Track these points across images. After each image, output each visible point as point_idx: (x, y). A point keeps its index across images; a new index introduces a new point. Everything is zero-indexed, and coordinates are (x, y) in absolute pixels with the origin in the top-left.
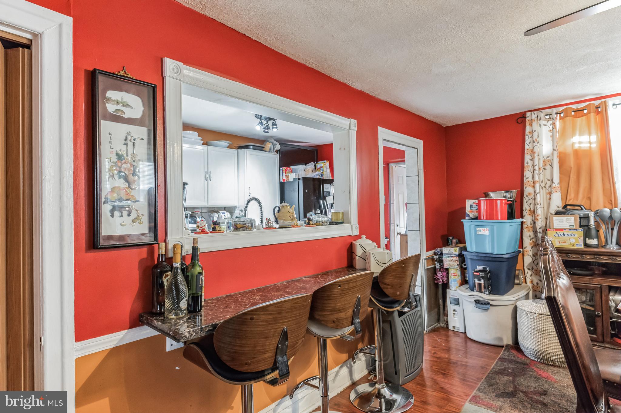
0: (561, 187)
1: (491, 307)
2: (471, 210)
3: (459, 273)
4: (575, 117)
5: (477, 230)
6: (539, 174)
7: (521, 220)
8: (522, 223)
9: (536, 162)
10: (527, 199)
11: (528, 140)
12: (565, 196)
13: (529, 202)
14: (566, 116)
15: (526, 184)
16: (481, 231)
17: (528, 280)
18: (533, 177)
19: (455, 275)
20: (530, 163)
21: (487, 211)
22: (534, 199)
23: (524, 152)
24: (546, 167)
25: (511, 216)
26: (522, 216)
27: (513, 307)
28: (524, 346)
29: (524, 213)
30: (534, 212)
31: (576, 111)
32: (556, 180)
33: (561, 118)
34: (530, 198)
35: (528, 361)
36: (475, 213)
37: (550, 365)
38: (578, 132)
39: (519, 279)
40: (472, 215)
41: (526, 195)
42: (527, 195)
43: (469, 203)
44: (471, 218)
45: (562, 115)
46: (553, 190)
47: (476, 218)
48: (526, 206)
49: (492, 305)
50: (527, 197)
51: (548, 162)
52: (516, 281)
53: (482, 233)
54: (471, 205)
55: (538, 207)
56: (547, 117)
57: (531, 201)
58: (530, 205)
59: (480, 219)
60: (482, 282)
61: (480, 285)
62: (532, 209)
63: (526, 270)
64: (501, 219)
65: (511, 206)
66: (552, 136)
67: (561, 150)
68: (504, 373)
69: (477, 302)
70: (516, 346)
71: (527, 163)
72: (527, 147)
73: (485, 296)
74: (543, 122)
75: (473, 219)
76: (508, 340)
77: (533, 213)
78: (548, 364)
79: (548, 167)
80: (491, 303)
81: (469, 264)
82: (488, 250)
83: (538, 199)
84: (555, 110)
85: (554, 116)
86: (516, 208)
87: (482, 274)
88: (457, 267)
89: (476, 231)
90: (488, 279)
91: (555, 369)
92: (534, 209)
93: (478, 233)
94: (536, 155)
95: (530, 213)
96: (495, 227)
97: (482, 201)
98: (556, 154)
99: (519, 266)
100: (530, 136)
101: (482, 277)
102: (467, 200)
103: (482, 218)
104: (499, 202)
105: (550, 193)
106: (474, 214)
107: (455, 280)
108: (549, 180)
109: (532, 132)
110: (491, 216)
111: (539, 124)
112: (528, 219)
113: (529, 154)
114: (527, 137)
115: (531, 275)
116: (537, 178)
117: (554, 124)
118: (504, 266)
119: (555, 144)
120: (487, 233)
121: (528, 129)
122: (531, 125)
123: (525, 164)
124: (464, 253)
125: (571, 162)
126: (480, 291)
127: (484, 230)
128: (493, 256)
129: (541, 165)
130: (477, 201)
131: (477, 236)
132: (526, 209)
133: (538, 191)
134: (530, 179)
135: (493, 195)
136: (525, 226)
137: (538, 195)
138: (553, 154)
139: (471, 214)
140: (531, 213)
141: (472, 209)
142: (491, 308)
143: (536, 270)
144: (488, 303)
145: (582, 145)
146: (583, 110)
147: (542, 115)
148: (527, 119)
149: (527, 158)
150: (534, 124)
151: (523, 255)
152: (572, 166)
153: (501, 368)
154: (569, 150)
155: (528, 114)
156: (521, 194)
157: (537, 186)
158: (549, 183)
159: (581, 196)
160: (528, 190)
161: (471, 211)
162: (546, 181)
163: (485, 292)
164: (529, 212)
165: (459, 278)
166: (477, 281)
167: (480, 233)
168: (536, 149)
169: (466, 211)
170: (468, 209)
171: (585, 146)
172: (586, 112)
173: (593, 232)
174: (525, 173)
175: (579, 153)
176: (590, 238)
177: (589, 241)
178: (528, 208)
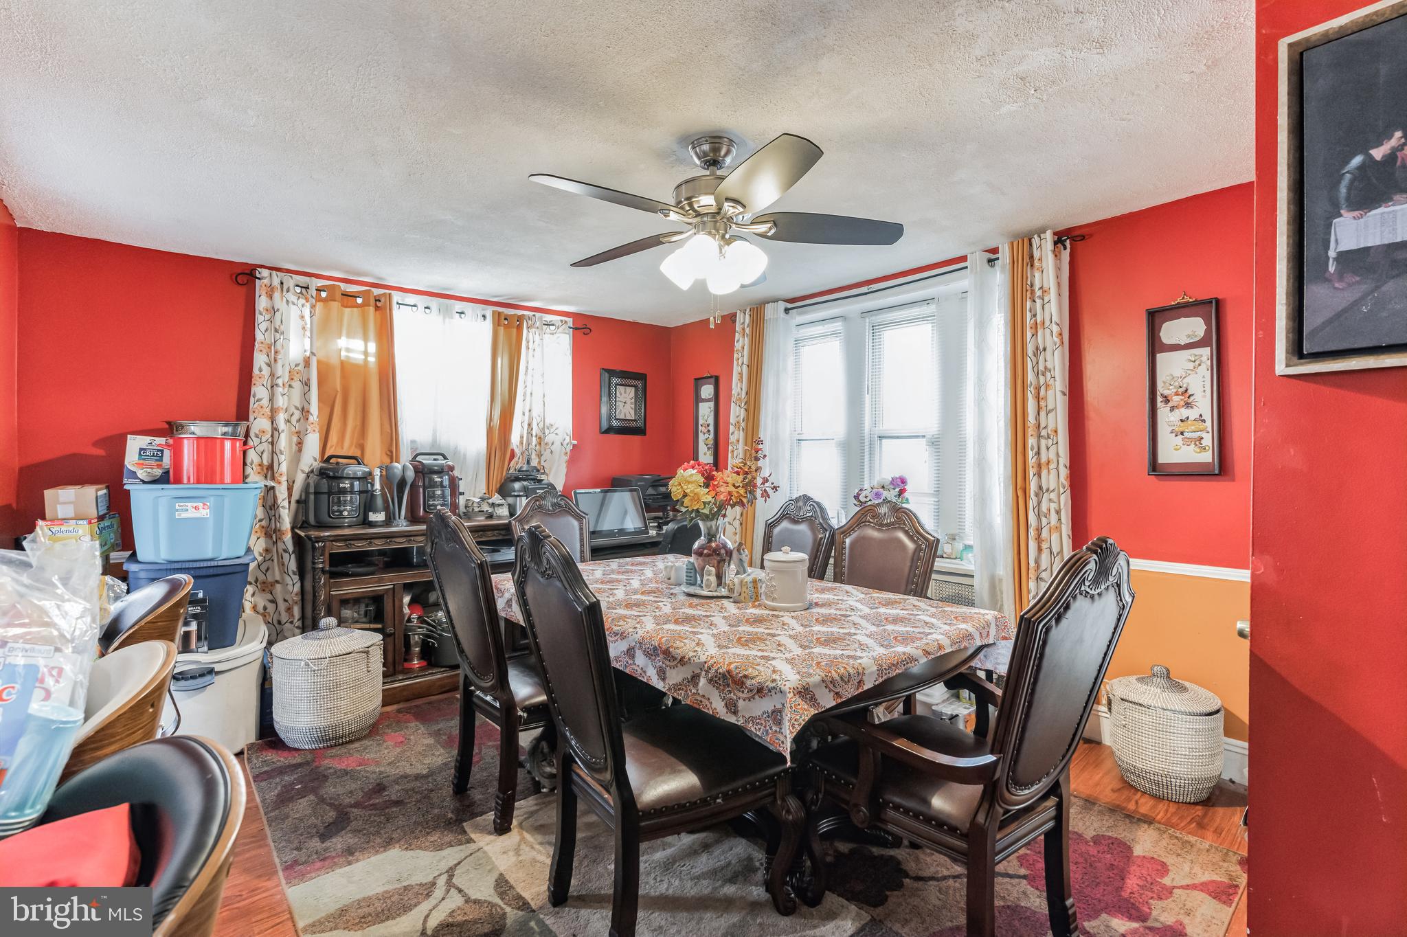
1: (216, 677)
2: (141, 462)
4: (343, 304)
5: (177, 507)
6: (281, 396)
9: (275, 371)
10: (256, 441)
11: (262, 323)
12: (324, 439)
13: (260, 449)
14: (329, 300)
15: (257, 411)
16: (187, 510)
18: (271, 400)
20: (266, 371)
21: (195, 463)
22: (272, 443)
23: (254, 345)
24: (293, 384)
28: (292, 730)
29: (249, 470)
30: (271, 467)
31: (345, 295)
32: (313, 410)
33: (320, 300)
34: (264, 439)
35: (309, 757)
36: (152, 469)
37: (346, 743)
38: (344, 332)
40: (145, 474)
41: (256, 434)
42: (257, 432)
43: (135, 444)
44: (142, 481)
45: (324, 295)
46: (308, 427)
47: (164, 479)
48: (252, 456)
49: (219, 673)
50: (257, 436)
51: (299, 374)
53: (192, 514)
54: (141, 449)
55: (282, 457)
56: (298, 290)
57: (265, 446)
58: (262, 453)
59: (178, 481)
60: (193, 626)
61: (187, 634)
62: (265, 463)
64: (233, 482)
66: (308, 328)
67: (323, 356)
68: (293, 797)
69: (180, 677)
71: (261, 370)
72: (259, 336)
73: (200, 658)
74: (291, 298)
75: (144, 482)
77: (268, 470)
78: (343, 744)
79: (299, 385)
80: (218, 668)
83: (280, 442)
84: (313, 282)
85: (313, 291)
87: (193, 610)
89: (172, 511)
90: (207, 618)
91: (357, 745)
92: (270, 462)
93: (180, 515)
95: (259, 471)
96: (227, 500)
97: (186, 441)
98: (313, 364)
100: (268, 317)
101: (195, 616)
102: (129, 436)
103: (185, 480)
105: (299, 434)
106: (149, 470)
108: (297, 409)
109: (272, 311)
111: (285, 299)
113: (265, 351)
114: (259, 318)
115: (253, 595)
116: (280, 401)
117: (310, 308)
120: (204, 513)
121: (262, 303)
122: (267, 297)
123: (256, 372)
124: (131, 567)
125: (338, 382)
126: (187, 649)
127: (197, 508)
128: (220, 563)
129: (287, 378)
131: (174, 523)
132: (252, 461)
133: (278, 426)
134: (265, 402)
135: (198, 429)
137: (281, 434)
138: (308, 361)
139: (141, 471)
140: (262, 469)
141: (144, 459)
142: (217, 679)
143: (264, 583)
144: (211, 671)
145: (351, 355)
146: (356, 297)
147: (290, 281)
148: (261, 281)
149: (260, 359)
150: (277, 295)
152: (339, 390)
153: (276, 791)
154: (334, 361)
155: (260, 273)
157: (278, 417)
158: (297, 414)
159: (348, 442)
160: (260, 423)
161: (142, 464)
162: (293, 409)
163: (199, 650)
164: (259, 467)
167: (184, 515)
168: (279, 346)
169: (126, 463)
170: (131, 458)
171: (358, 357)
172: (359, 301)
173: (379, 502)
174: (253, 389)
175: (347, 368)
176: (375, 511)
177: (373, 517)
178: (256, 460)
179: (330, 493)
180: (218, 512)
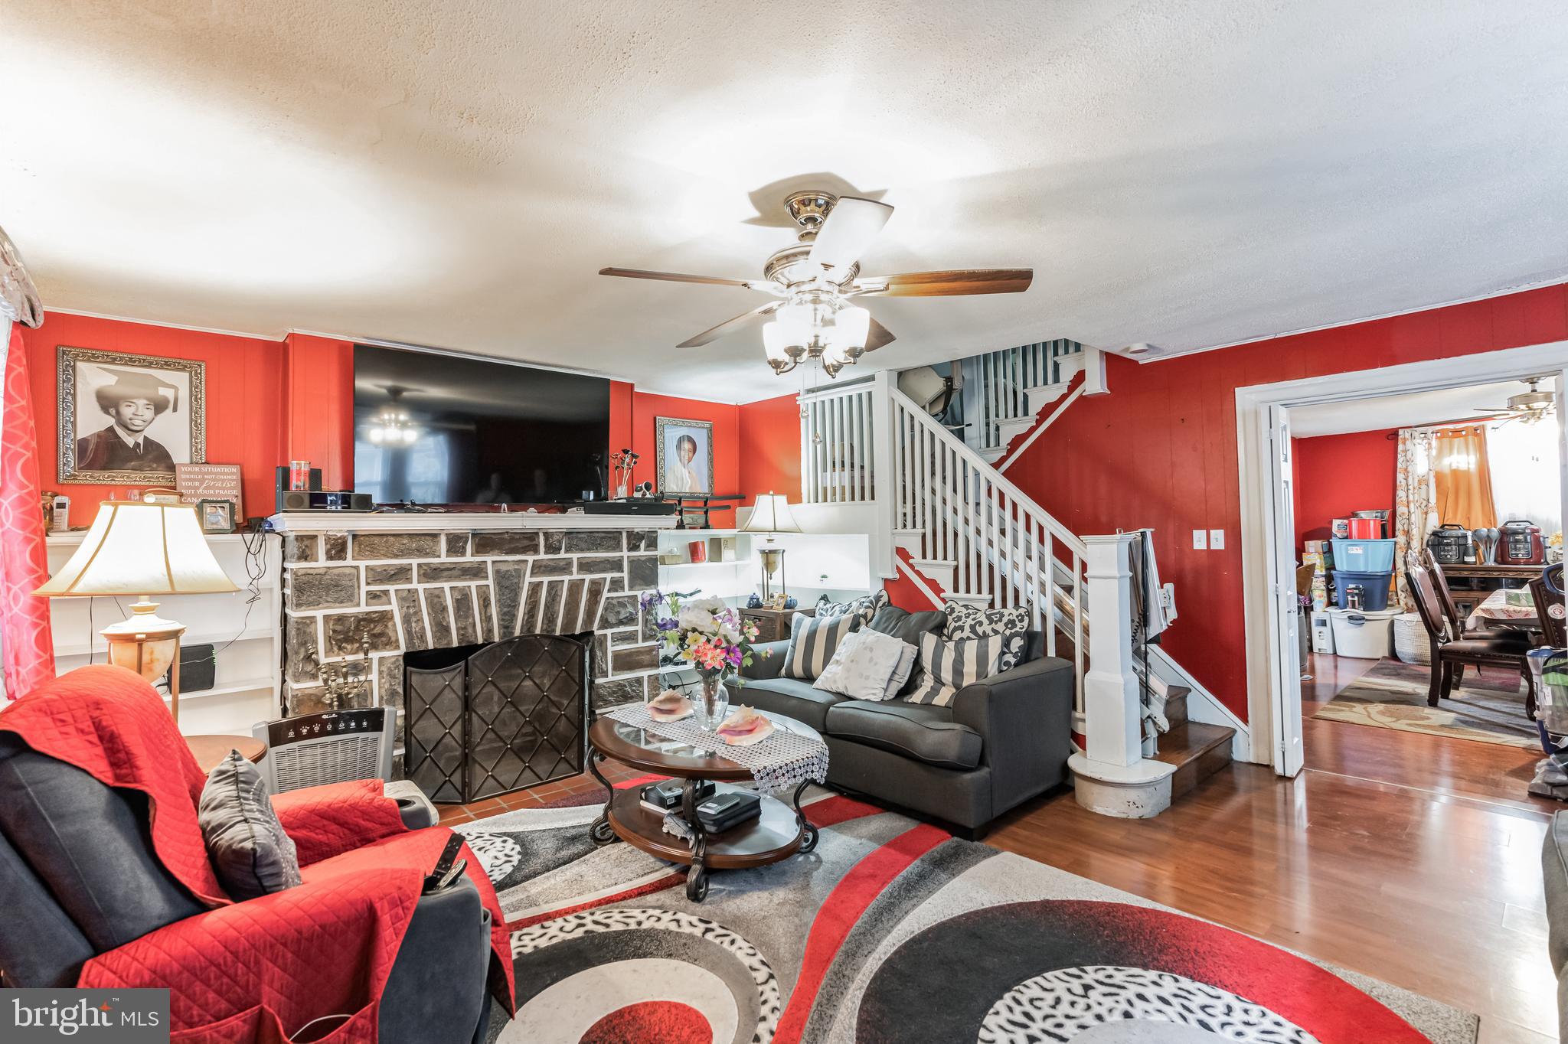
0: (1438, 507)
3: (1325, 594)
4: (1453, 437)
6: (1413, 494)
7: (1394, 539)
8: (1396, 543)
9: (1410, 482)
10: (1400, 519)
11: (1400, 458)
12: (1443, 515)
13: (1403, 522)
14: (1442, 437)
15: (1399, 503)
16: (1352, 550)
17: (1402, 603)
18: (1407, 496)
19: (1321, 596)
20: (1404, 482)
21: (1359, 530)
22: (1408, 519)
23: (1397, 470)
24: (1421, 487)
25: (1384, 536)
26: (1394, 536)
27: (1388, 622)
28: (1403, 653)
29: (1397, 533)
31: (1453, 431)
32: (1433, 500)
33: (1437, 438)
34: (1404, 518)
36: (1343, 533)
38: (1455, 451)
39: (1392, 600)
42: (1400, 515)
43: (1336, 523)
44: (1338, 538)
45: (1439, 434)
46: (1429, 510)
47: (1346, 538)
48: (1398, 526)
49: (1367, 620)
50: (1400, 517)
51: (1423, 481)
52: (1389, 603)
53: (1355, 552)
54: (1339, 525)
55: (1413, 527)
56: (1423, 436)
57: (1405, 521)
58: (1404, 524)
59: (1351, 538)
60: (1356, 599)
61: (1353, 602)
62: (1405, 530)
63: (1399, 592)
64: (1375, 538)
65: (1383, 526)
66: (1428, 455)
67: (1438, 469)
69: (1350, 618)
70: (1394, 655)
71: (1400, 482)
72: (1399, 465)
73: (1360, 612)
74: (1417, 441)
75: (1342, 538)
76: (1383, 651)
77: (1407, 533)
79: (1424, 487)
80: (1366, 617)
81: (1338, 583)
82: (1361, 568)
83: (1413, 518)
84: (1430, 429)
85: (1430, 435)
86: (1388, 528)
87: (1357, 591)
88: (1324, 588)
89: (1347, 550)
90: (1363, 596)
92: (1408, 529)
93: (1350, 552)
94: (1410, 474)
95: (1403, 533)
96: (1368, 546)
97: (1353, 521)
98: (1432, 474)
99: (1392, 587)
100: (1403, 455)
101: (1356, 594)
102: (1333, 520)
103: (1354, 538)
104: (1372, 523)
105: (1426, 513)
106: (1341, 534)
107: (1320, 602)
108: (1425, 500)
109: (1405, 451)
110: (1363, 535)
111: (1413, 443)
112: (1401, 539)
113: (1402, 472)
114: (1399, 456)
116: (1411, 498)
117: (1430, 444)
118: (1379, 584)
119: (1431, 465)
120: (1360, 552)
121: (1400, 447)
122: (1404, 443)
123: (1398, 483)
124: (1333, 572)
125: (1449, 482)
126: (1354, 606)
127: (1356, 549)
128: (1368, 574)
129: (1416, 484)
130: (1346, 521)
131: (1348, 555)
132: (1399, 528)
133: (1412, 510)
134: (1404, 498)
135: (1363, 514)
136: (1398, 546)
137: (1413, 515)
138: (1428, 473)
139: (1338, 534)
140: (1405, 533)
141: (1340, 529)
142: (1367, 623)
144: (1364, 619)
145: (1459, 465)
146: (1461, 430)
147: (1415, 433)
148: (1400, 437)
149: (1400, 477)
150: (1408, 442)
151: (1396, 577)
152: (1450, 486)
154: (1447, 471)
155: (1401, 432)
156: (1394, 515)
157: (1412, 506)
158: (1425, 503)
159: (1459, 516)
160: (1401, 509)
161: (1340, 531)
162: (1422, 501)
163: (1360, 609)
165: (1325, 600)
166: (1350, 598)
168: (1409, 469)
169: (1332, 530)
170: (1335, 529)
171: (1463, 466)
172: (1464, 433)
173: (1471, 551)
174: (1398, 492)
175: (1455, 473)
176: (1469, 556)
177: (1467, 559)
178: (1401, 528)
179: (1439, 545)
180: (1366, 551)
